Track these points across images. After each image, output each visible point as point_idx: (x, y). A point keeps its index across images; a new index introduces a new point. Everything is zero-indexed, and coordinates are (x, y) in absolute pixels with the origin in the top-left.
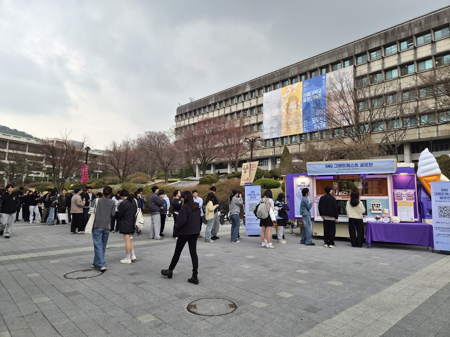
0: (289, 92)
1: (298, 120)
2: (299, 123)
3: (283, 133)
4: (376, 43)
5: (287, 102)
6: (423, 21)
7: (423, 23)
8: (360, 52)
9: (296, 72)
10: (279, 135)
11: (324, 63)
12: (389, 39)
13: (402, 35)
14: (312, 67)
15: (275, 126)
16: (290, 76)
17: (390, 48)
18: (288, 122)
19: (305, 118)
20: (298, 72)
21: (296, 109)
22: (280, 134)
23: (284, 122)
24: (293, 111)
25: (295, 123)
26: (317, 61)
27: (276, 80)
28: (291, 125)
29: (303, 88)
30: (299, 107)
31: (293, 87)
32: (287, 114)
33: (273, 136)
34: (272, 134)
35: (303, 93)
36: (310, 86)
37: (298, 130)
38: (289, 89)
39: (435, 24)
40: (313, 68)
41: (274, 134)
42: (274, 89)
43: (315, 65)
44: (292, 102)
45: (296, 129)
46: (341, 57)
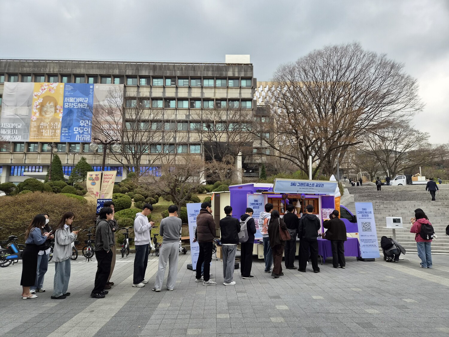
0: (45, 91)
1: (56, 126)
2: (55, 130)
3: (31, 137)
4: (145, 72)
5: (41, 101)
6: (184, 68)
7: (184, 69)
8: (130, 74)
9: (56, 71)
10: (24, 138)
11: (92, 72)
12: (157, 72)
13: (167, 72)
14: (78, 71)
15: (19, 127)
16: (48, 72)
17: (157, 80)
18: (40, 126)
19: (65, 125)
20: (59, 71)
21: (53, 113)
22: (27, 138)
23: (34, 124)
24: (49, 114)
25: (50, 128)
26: (84, 68)
27: (27, 71)
28: (44, 130)
29: (65, 91)
30: (58, 111)
31: (50, 85)
32: (40, 115)
33: (14, 138)
34: (13, 137)
35: (65, 97)
36: (73, 90)
37: (53, 137)
38: (45, 87)
39: (191, 74)
40: (78, 73)
41: (18, 137)
42: (22, 81)
43: (81, 71)
44: (49, 104)
45: (51, 136)
46: (111, 72)
